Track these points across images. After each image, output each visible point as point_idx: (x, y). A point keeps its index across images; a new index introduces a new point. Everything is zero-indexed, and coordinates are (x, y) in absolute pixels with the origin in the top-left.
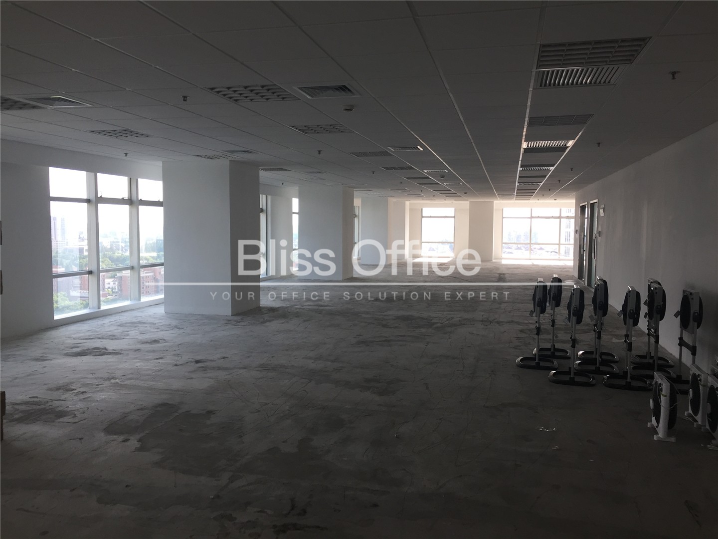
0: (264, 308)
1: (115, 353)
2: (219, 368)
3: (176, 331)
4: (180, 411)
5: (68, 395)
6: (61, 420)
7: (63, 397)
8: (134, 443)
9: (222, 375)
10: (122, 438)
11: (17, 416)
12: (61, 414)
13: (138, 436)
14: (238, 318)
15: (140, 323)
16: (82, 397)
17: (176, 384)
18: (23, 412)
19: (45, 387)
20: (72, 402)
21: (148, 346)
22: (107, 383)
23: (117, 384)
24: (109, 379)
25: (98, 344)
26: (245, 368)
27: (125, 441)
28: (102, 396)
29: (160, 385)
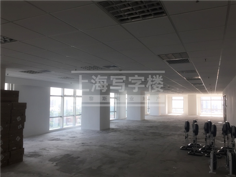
0: (111, 128)
1: (62, 140)
2: (88, 145)
3: (82, 135)
4: (71, 157)
5: (44, 151)
6: (40, 157)
7: (43, 151)
8: (55, 164)
9: (88, 147)
10: (52, 162)
11: (28, 156)
12: (40, 156)
13: (56, 162)
14: (101, 131)
15: (73, 132)
16: (47, 151)
17: (74, 149)
18: (31, 154)
19: (39, 148)
20: (44, 153)
21: (71, 139)
22: (56, 148)
23: (58, 149)
24: (57, 147)
25: (58, 137)
26: (95, 146)
27: (52, 163)
28: (53, 151)
29: (69, 149)
